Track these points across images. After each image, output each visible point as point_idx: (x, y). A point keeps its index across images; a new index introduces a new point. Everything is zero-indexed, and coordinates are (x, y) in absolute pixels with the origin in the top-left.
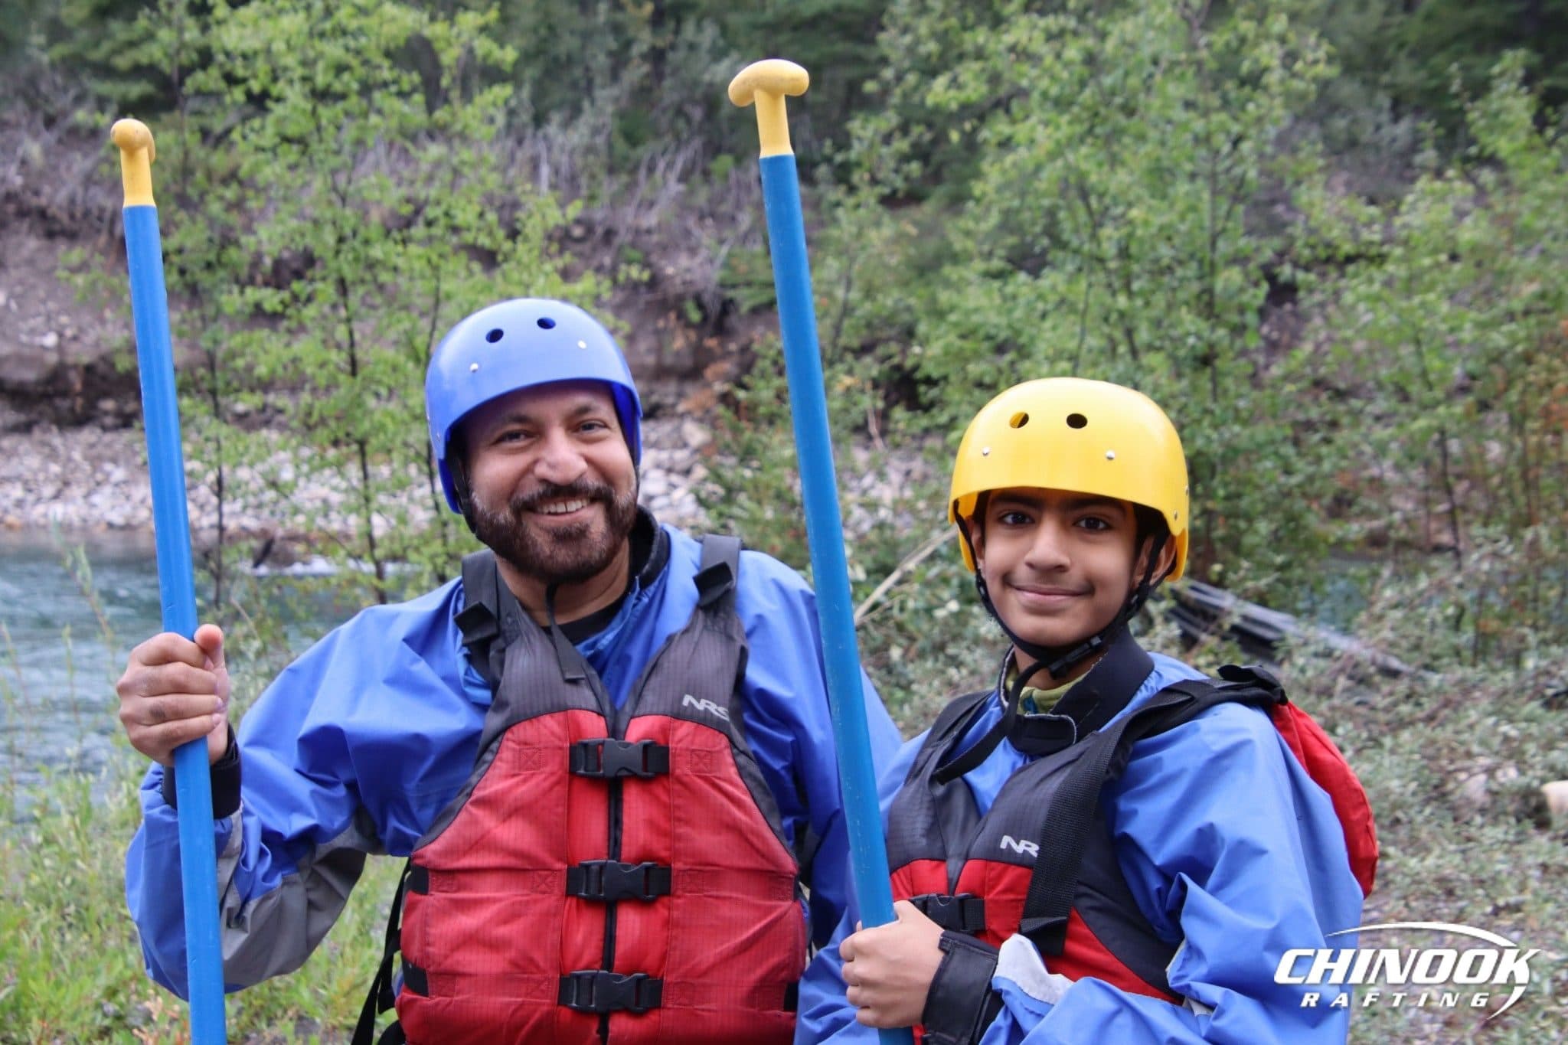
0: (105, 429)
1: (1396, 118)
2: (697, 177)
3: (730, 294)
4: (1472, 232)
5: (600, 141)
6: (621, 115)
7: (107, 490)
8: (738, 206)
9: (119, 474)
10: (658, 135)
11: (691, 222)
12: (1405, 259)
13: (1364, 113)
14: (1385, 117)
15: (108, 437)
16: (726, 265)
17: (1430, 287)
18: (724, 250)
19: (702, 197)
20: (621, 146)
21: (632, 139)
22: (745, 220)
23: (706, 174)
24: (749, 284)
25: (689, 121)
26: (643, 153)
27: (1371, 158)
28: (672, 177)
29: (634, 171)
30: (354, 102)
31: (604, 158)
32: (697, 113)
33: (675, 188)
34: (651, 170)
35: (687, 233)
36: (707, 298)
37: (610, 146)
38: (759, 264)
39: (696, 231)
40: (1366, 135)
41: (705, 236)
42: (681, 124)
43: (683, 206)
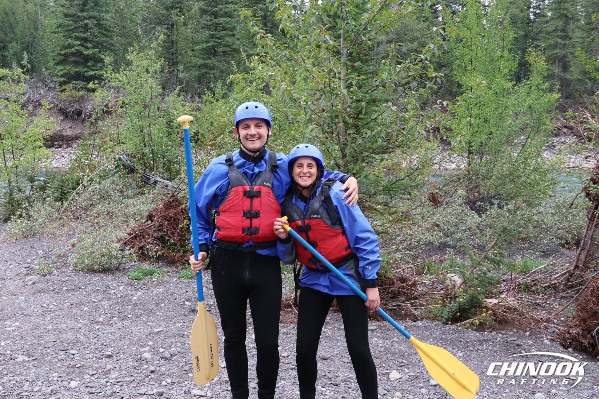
6: (161, 84)
7: (55, 160)
9: (57, 157)
10: (169, 88)
21: (164, 89)
26: (166, 92)
29: (164, 95)
32: (178, 84)
34: (168, 95)
42: (174, 86)
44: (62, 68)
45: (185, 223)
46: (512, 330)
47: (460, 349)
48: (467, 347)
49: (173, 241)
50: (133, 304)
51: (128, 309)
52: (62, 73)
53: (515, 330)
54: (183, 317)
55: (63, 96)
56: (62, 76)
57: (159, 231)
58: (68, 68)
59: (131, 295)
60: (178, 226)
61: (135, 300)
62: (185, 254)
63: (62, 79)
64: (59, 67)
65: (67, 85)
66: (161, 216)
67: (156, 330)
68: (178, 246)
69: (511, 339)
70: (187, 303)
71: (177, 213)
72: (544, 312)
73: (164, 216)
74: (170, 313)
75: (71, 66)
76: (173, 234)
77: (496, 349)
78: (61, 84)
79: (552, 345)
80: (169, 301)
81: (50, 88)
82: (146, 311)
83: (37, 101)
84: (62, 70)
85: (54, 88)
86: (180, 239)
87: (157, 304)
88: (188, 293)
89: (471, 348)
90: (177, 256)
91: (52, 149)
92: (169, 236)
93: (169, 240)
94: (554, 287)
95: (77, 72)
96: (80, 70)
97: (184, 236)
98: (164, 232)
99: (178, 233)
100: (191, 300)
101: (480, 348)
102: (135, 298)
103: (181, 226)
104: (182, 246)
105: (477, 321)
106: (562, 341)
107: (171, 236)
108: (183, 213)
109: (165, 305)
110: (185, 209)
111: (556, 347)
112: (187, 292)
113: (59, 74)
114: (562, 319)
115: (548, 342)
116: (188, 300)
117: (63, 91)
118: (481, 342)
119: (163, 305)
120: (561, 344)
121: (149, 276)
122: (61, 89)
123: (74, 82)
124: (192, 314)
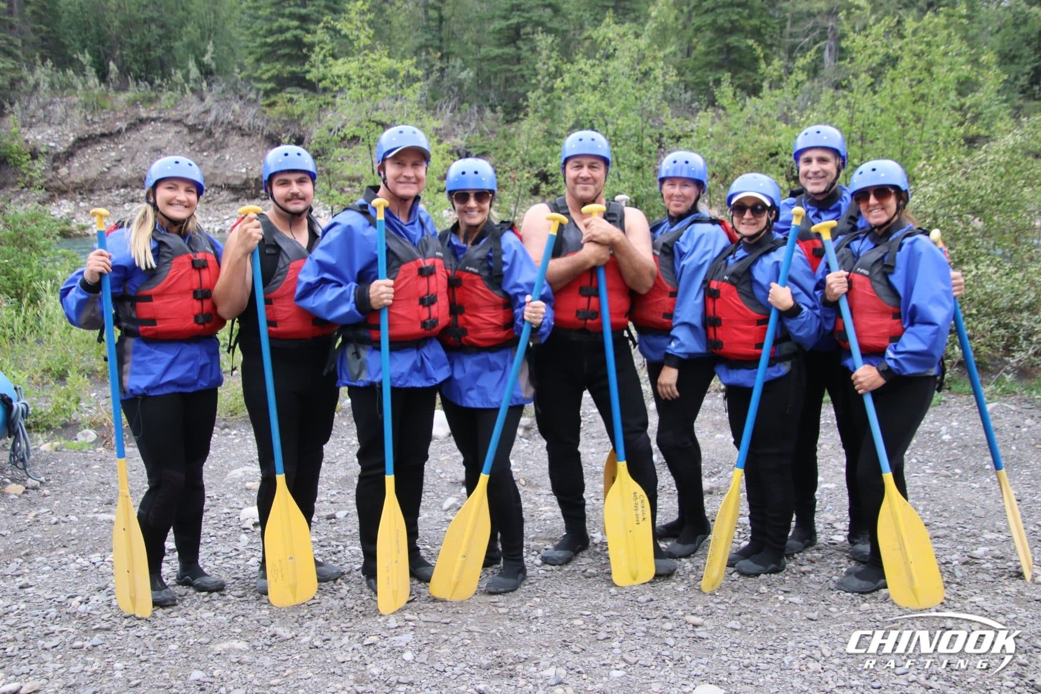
0: (262, 200)
1: (686, 92)
2: (456, 111)
3: (469, 150)
4: (717, 128)
5: (423, 99)
6: (430, 90)
8: (470, 121)
10: (443, 96)
11: (455, 126)
12: (697, 137)
13: (676, 90)
14: (683, 91)
15: (263, 202)
16: (467, 140)
17: (705, 145)
18: (466, 135)
19: (458, 118)
20: (430, 101)
21: (434, 99)
22: (473, 125)
23: (459, 109)
24: (475, 147)
25: (453, 92)
26: (438, 103)
27: (678, 104)
28: (448, 111)
29: (435, 109)
30: (373, 89)
31: (425, 105)
32: (456, 89)
33: (449, 114)
34: (441, 109)
35: (454, 130)
36: (461, 152)
37: (427, 100)
38: (478, 140)
39: (457, 129)
40: (677, 97)
41: (460, 130)
42: (450, 93)
43: (452, 121)
44: (269, 67)
52: (269, 74)
55: (274, 112)
56: (270, 80)
58: (279, 66)
63: (270, 86)
64: (264, 66)
65: (279, 95)
75: (282, 63)
78: (267, 94)
81: (249, 100)
83: (229, 123)
84: (268, 71)
85: (255, 101)
91: (257, 201)
95: (293, 73)
96: (296, 69)
113: (265, 77)
117: (272, 105)
122: (267, 102)
123: (288, 90)
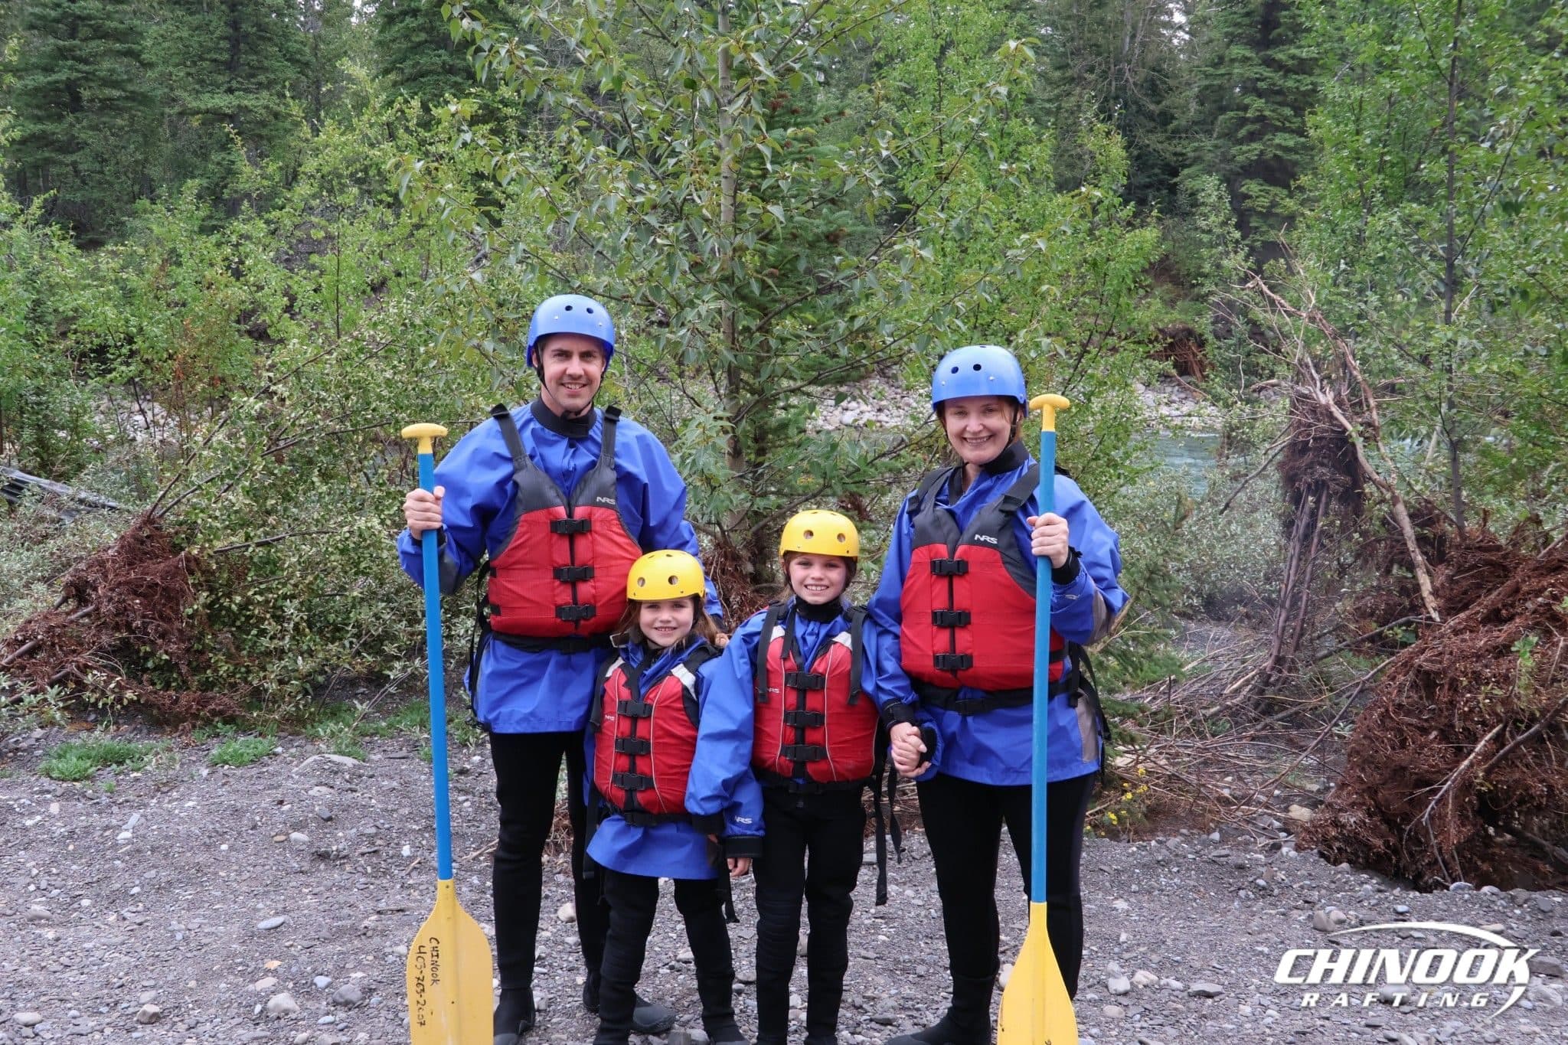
45: (202, 600)
46: (1177, 833)
47: (1107, 892)
48: (1121, 884)
49: (165, 657)
50: (128, 853)
51: (114, 869)
53: (1184, 831)
54: (303, 878)
57: (117, 628)
59: (107, 828)
60: (177, 612)
61: (129, 842)
62: (210, 694)
66: (120, 584)
67: (263, 925)
68: (184, 669)
69: (1215, 853)
70: (295, 835)
71: (175, 572)
72: (1229, 779)
73: (127, 583)
74: (259, 869)
76: (162, 636)
77: (1192, 883)
79: (1306, 860)
80: (239, 833)
82: (181, 870)
86: (188, 650)
87: (208, 846)
88: (286, 808)
89: (1134, 887)
90: (183, 702)
92: (153, 643)
93: (152, 654)
94: (1235, 713)
97: (199, 640)
98: (131, 631)
99: (181, 631)
100: (307, 826)
101: (1152, 883)
102: (128, 835)
103: (190, 611)
104: (196, 670)
105: (1113, 816)
106: (1321, 847)
107: (159, 641)
108: (192, 573)
109: (231, 848)
110: (196, 560)
111: (1315, 862)
112: (281, 802)
114: (1277, 792)
115: (1293, 854)
116: (298, 826)
118: (1153, 867)
119: (224, 847)
120: (1321, 855)
121: (114, 766)
124: (322, 867)
